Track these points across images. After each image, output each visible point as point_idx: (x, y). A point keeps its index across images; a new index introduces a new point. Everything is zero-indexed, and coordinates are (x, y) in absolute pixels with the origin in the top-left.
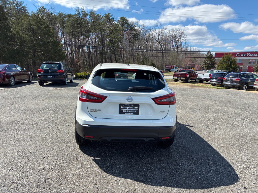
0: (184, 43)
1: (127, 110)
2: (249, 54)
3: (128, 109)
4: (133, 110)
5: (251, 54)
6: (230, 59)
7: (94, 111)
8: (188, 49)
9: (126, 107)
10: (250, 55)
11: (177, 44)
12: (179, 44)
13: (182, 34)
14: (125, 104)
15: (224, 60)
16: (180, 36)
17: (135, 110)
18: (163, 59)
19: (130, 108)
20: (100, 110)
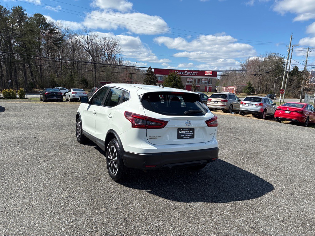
0: (118, 56)
1: (184, 135)
2: (186, 72)
3: (185, 133)
4: (190, 134)
5: (188, 72)
6: (175, 77)
7: (154, 137)
8: (123, 62)
9: (184, 132)
10: (187, 74)
11: (110, 56)
12: (113, 56)
13: (115, 44)
14: (182, 129)
15: (170, 78)
16: (113, 47)
17: (191, 134)
19: (187, 132)
20: (160, 137)
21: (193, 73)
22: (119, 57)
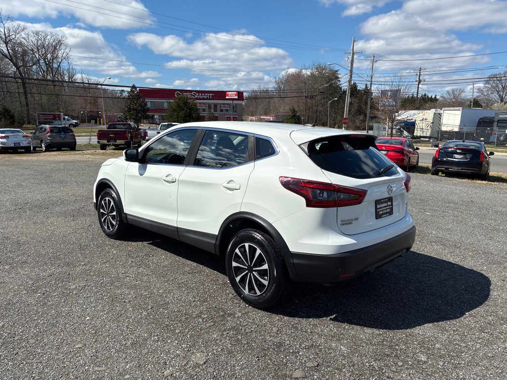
0: (64, 65)
2: (194, 93)
5: (197, 94)
6: (187, 102)
8: (75, 77)
10: (196, 96)
11: (50, 66)
12: (55, 66)
13: (60, 43)
15: (178, 105)
16: (55, 48)
18: (26, 98)
21: (206, 94)
22: (66, 68)
